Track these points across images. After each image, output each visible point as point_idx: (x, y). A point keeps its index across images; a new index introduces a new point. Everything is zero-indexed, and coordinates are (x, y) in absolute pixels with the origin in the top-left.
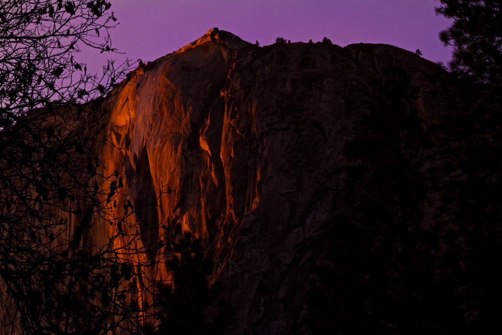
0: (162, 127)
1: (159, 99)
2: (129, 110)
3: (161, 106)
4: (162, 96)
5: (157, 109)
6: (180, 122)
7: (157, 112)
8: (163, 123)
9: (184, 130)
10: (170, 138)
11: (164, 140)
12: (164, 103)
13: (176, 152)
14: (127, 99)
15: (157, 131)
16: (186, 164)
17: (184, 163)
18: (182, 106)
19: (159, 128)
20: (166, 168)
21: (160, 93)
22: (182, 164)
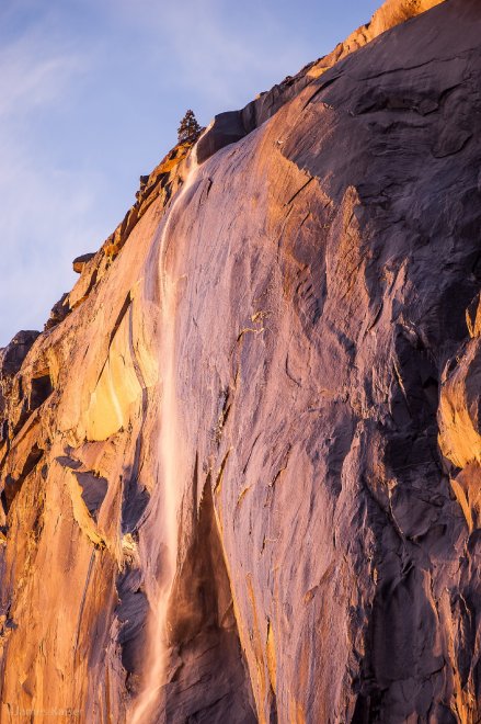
0: (274, 385)
1: (255, 261)
2: (134, 351)
3: (263, 297)
4: (268, 245)
5: (249, 309)
6: (351, 349)
7: (249, 323)
8: (277, 367)
9: (368, 386)
10: (308, 431)
11: (281, 447)
12: (278, 277)
13: (336, 489)
14: (128, 301)
15: (250, 413)
16: (378, 537)
17: (369, 538)
18: (361, 275)
19: (261, 395)
20: (293, 572)
21: (263, 233)
22: (360, 542)
